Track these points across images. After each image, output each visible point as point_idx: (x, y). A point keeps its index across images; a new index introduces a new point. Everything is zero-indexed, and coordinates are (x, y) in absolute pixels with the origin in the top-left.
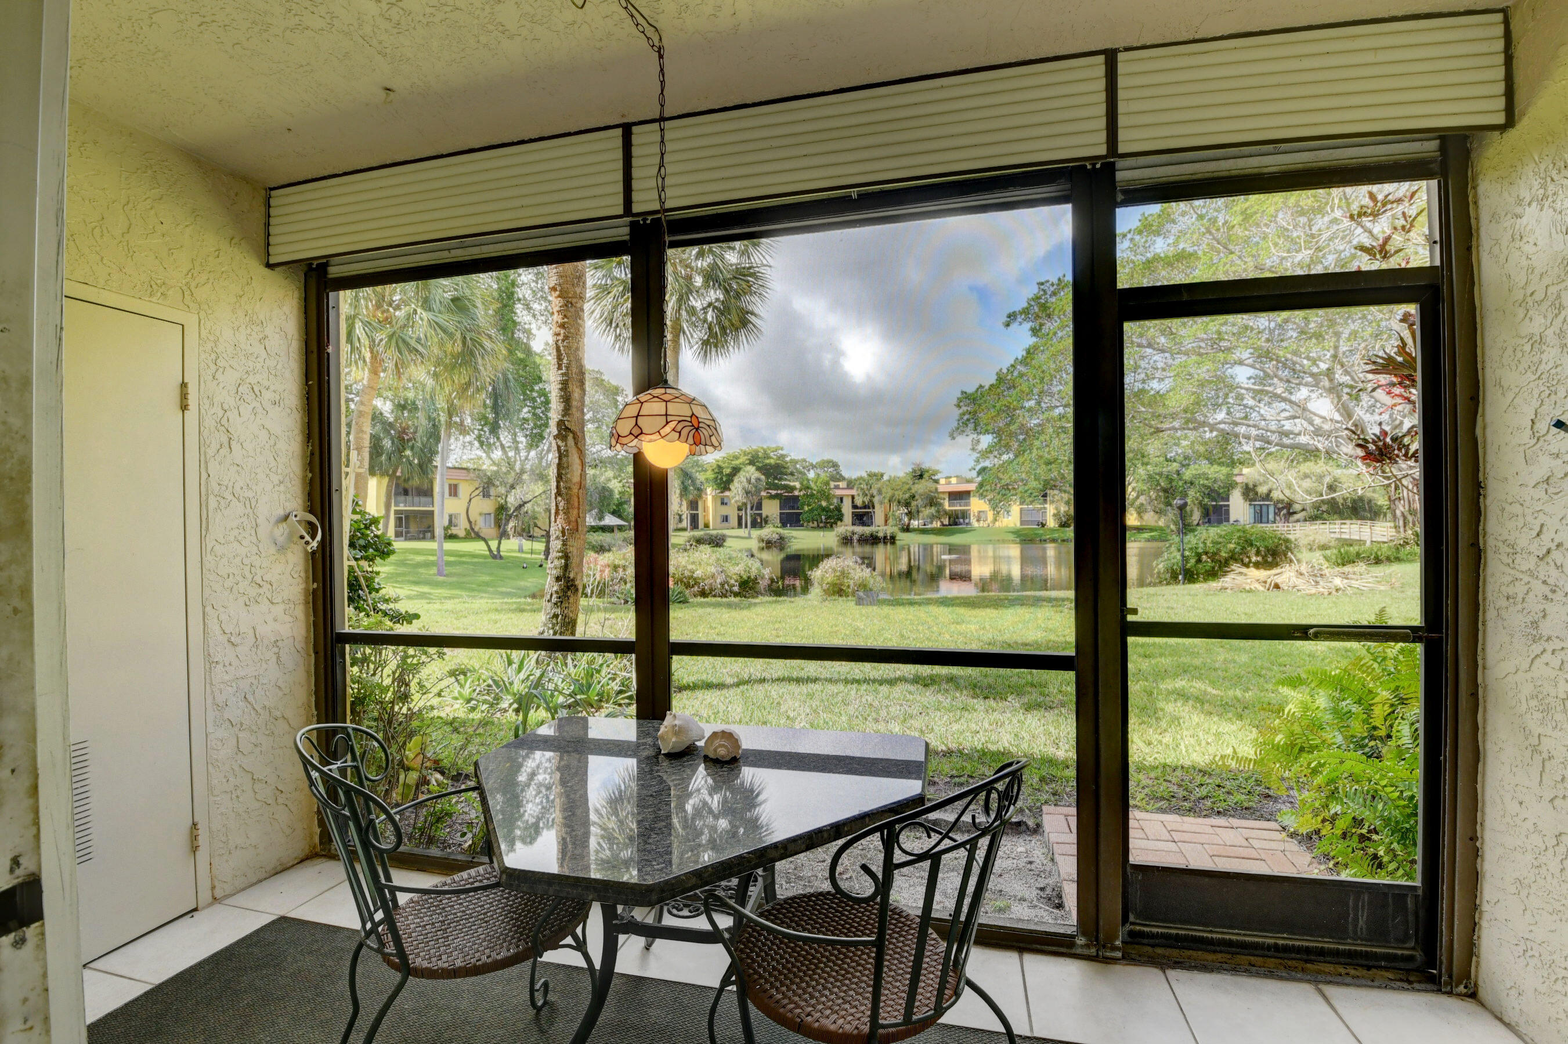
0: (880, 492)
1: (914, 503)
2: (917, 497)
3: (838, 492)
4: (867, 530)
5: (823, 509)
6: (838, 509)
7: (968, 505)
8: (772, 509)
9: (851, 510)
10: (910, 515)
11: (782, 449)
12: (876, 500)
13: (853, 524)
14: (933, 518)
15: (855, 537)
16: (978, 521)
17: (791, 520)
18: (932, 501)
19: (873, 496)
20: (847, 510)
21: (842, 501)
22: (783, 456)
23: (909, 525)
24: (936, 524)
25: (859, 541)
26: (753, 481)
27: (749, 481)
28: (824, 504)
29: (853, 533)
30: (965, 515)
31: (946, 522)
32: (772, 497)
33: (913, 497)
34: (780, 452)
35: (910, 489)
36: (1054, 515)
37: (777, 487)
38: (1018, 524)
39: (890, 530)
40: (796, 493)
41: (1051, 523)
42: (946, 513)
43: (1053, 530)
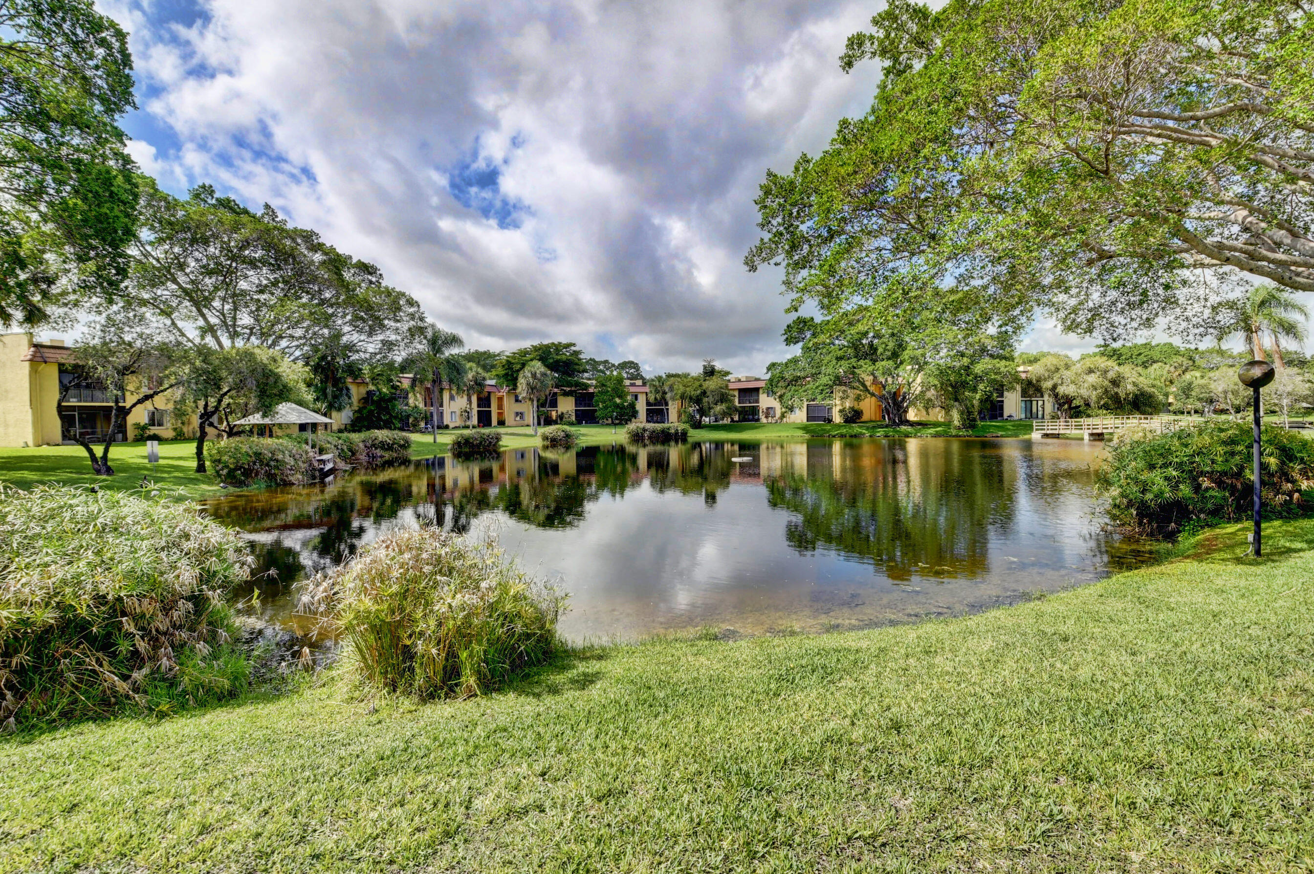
0: (671, 388)
1: (705, 400)
2: (708, 393)
3: (632, 389)
4: (659, 426)
5: (617, 406)
6: (632, 406)
7: (757, 401)
8: (567, 406)
9: (645, 408)
10: (703, 412)
11: (574, 345)
12: (668, 396)
13: (648, 421)
14: (724, 414)
15: (646, 434)
16: (767, 417)
17: (586, 417)
18: (723, 398)
19: (665, 393)
20: (641, 407)
21: (636, 398)
22: (576, 353)
23: (700, 421)
24: (727, 421)
25: (650, 438)
26: (538, 375)
27: (534, 375)
28: (618, 401)
29: (644, 430)
30: (754, 411)
31: (736, 418)
32: (566, 394)
33: (704, 393)
34: (573, 348)
35: (701, 386)
36: (840, 411)
37: (569, 384)
38: (805, 420)
39: (681, 427)
40: (591, 390)
41: (837, 419)
42: (736, 409)
43: (839, 426)
